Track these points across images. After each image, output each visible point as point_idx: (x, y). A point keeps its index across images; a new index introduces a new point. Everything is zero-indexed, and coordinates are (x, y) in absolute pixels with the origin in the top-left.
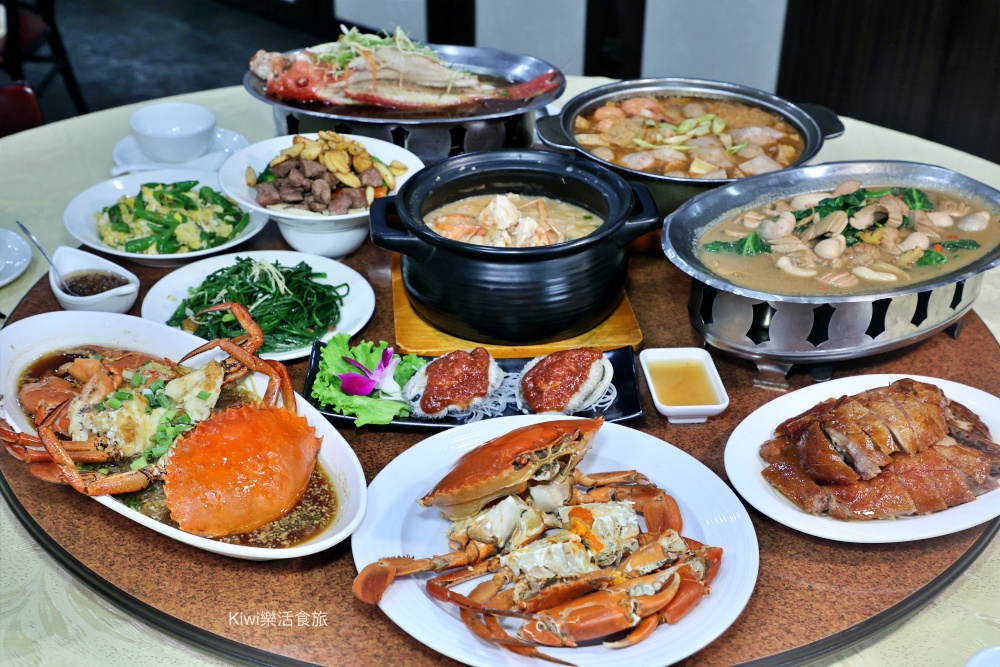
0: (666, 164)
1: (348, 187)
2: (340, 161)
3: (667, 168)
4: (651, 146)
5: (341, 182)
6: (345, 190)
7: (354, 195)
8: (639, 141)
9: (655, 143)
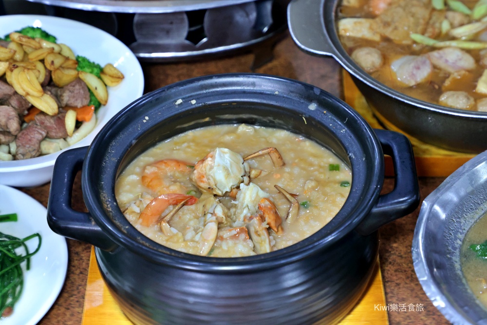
0: (447, 75)
1: (42, 113)
2: (30, 81)
3: (447, 83)
4: (431, 42)
5: (33, 107)
6: (38, 118)
7: (48, 124)
8: (417, 37)
9: (438, 36)
